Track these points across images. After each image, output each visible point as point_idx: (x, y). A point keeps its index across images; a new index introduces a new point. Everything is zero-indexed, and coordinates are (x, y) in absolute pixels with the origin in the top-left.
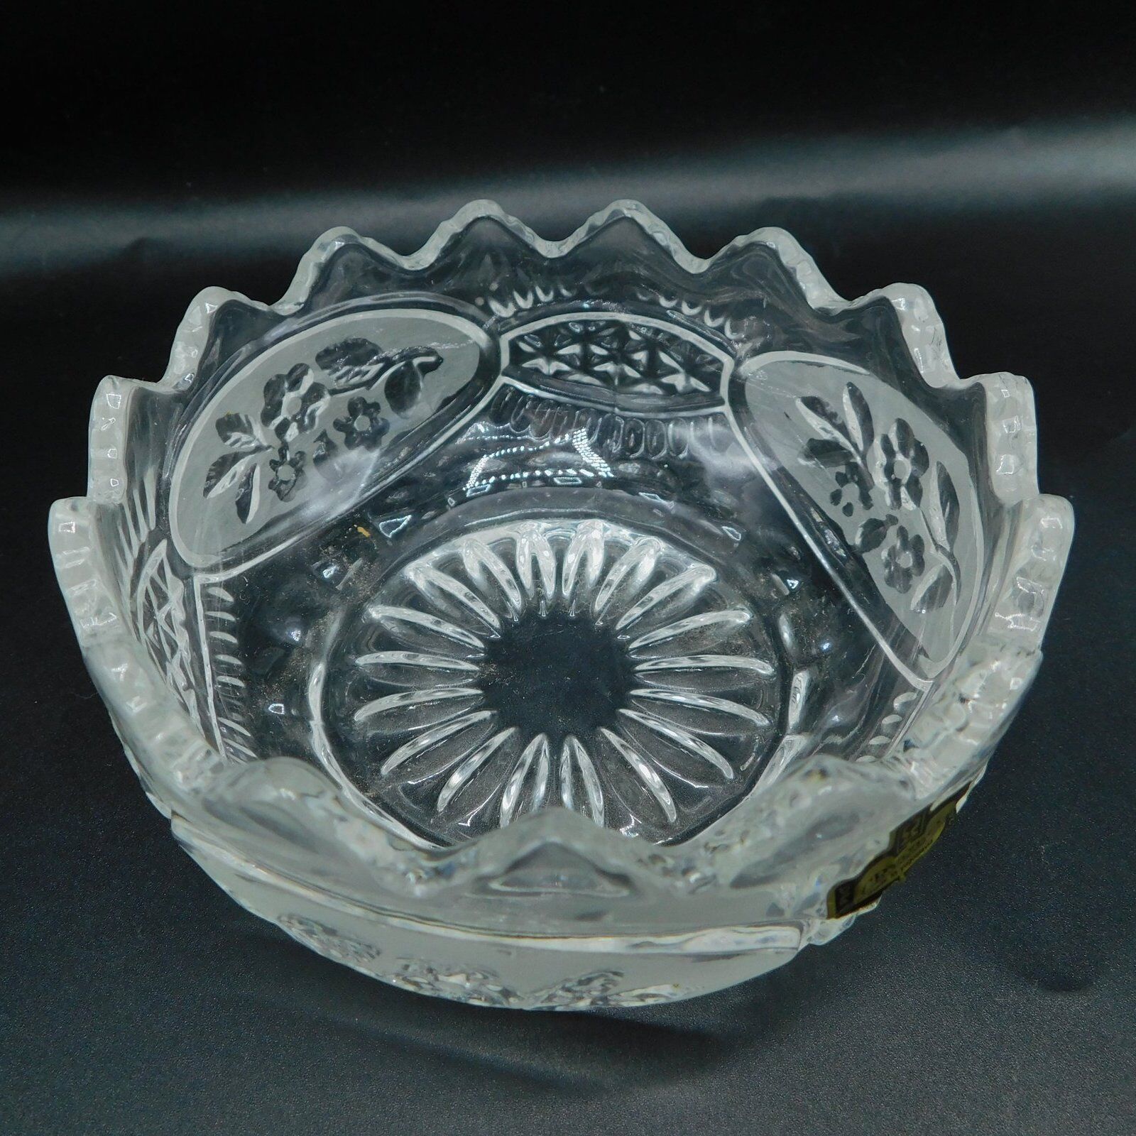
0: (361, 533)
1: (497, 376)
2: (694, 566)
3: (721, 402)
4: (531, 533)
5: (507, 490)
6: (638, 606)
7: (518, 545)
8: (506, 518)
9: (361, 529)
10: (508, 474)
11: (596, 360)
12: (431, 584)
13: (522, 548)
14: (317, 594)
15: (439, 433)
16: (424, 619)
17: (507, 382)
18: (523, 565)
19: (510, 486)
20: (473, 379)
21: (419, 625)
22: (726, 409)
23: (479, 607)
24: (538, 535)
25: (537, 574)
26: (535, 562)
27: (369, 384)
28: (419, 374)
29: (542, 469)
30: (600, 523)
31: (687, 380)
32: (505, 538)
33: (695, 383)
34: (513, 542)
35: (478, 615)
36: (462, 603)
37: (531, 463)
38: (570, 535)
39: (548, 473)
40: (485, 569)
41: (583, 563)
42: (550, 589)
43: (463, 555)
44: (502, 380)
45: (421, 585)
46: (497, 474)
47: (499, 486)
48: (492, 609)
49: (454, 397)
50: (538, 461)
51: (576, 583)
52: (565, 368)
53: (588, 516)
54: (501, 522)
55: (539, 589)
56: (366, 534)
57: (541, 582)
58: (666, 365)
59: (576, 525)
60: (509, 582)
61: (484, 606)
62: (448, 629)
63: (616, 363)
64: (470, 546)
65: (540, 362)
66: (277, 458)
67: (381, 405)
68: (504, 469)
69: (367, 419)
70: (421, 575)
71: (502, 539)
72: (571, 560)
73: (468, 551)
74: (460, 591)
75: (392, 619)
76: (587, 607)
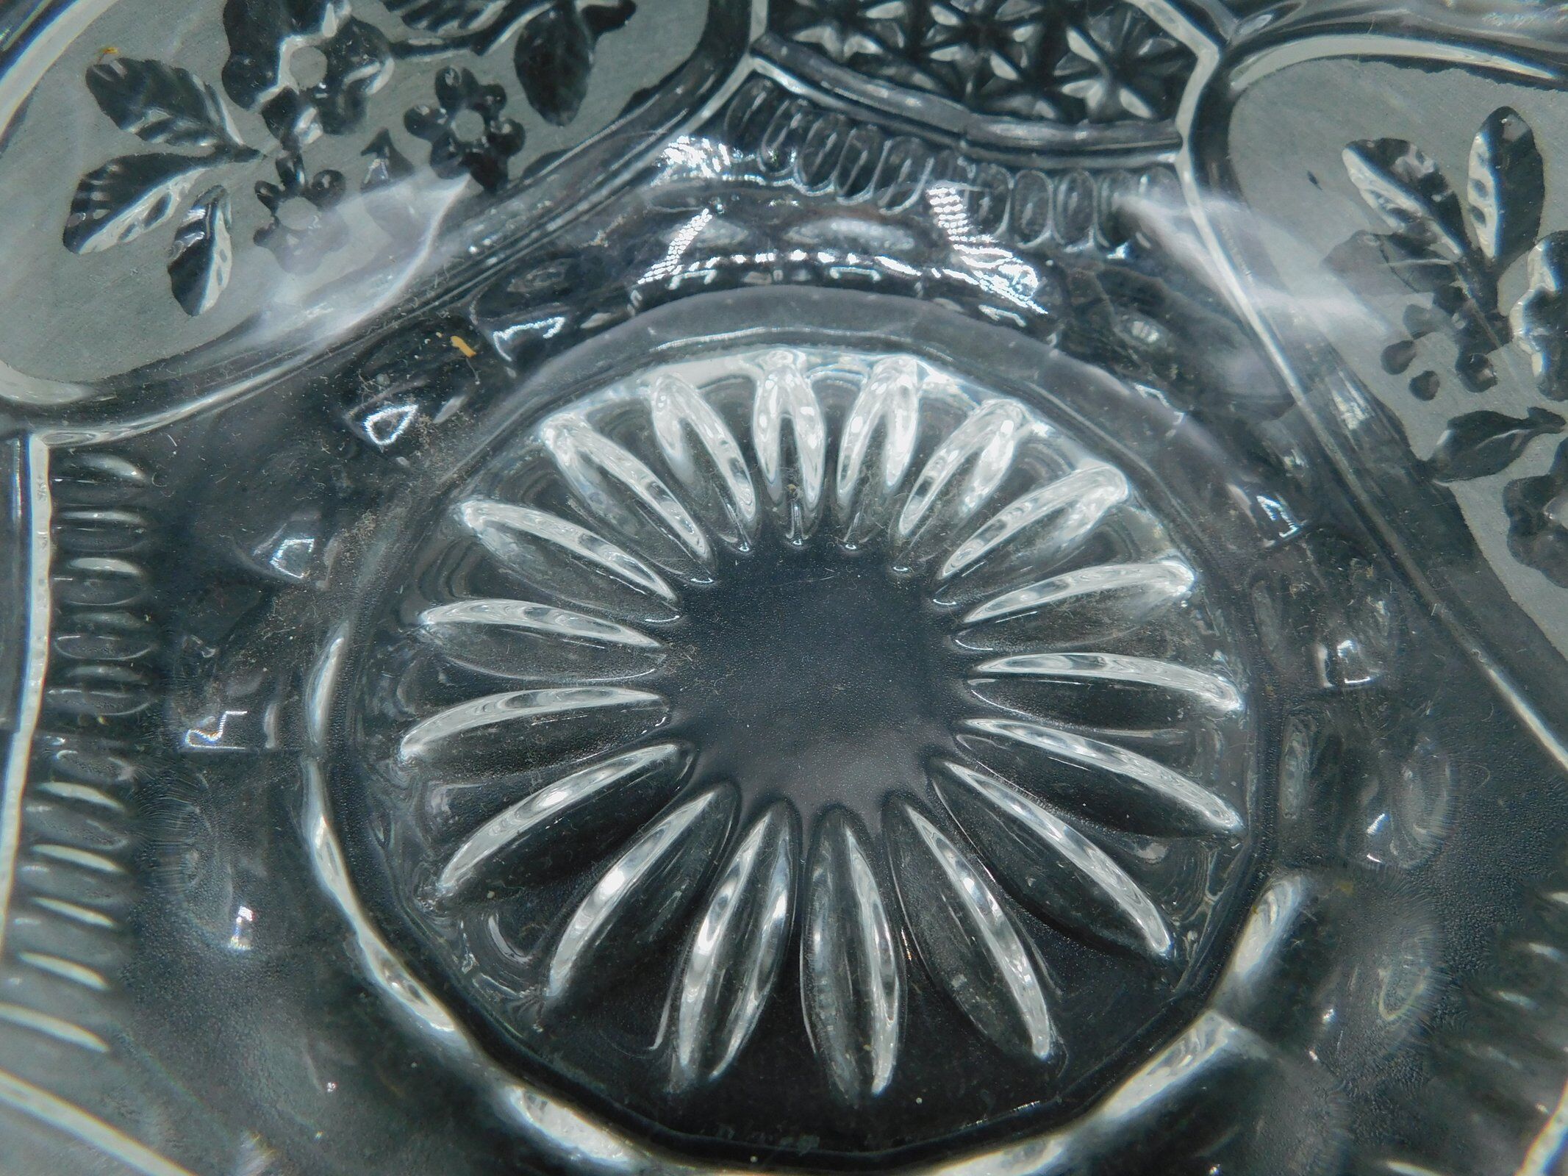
0: (457, 349)
1: (741, 56)
2: (1089, 464)
3: (1176, 146)
4: (783, 371)
5: (744, 285)
6: (977, 537)
7: (759, 392)
8: (736, 338)
9: (457, 341)
10: (749, 250)
11: (939, 38)
12: (586, 459)
13: (765, 399)
14: (344, 475)
15: (622, 162)
16: (566, 534)
17: (760, 70)
18: (764, 431)
19: (750, 277)
20: (696, 54)
21: (555, 544)
22: (1182, 159)
23: (673, 512)
24: (794, 376)
25: (789, 455)
26: (787, 429)
27: (482, 41)
28: (587, 32)
29: (810, 249)
30: (909, 362)
31: (1112, 93)
32: (735, 377)
33: (1127, 99)
34: (748, 384)
35: (671, 530)
36: (643, 505)
37: (793, 235)
38: (860, 381)
39: (825, 257)
40: (692, 438)
41: (878, 439)
42: (812, 488)
43: (653, 403)
44: (750, 64)
45: (566, 458)
46: (725, 252)
47: (730, 278)
48: (697, 518)
49: (656, 89)
50: (807, 232)
51: (863, 481)
52: (872, 47)
53: (892, 347)
54: (728, 347)
55: (792, 486)
56: (468, 351)
57: (797, 472)
58: (1076, 57)
59: (871, 365)
60: (733, 463)
61: (682, 510)
62: (610, 556)
63: (975, 46)
64: (667, 388)
65: (826, 35)
66: (275, 179)
67: (508, 91)
68: (741, 244)
69: (477, 118)
70: (569, 441)
71: (727, 378)
72: (857, 431)
73: (663, 398)
74: (641, 477)
75: (503, 528)
76: (882, 533)
